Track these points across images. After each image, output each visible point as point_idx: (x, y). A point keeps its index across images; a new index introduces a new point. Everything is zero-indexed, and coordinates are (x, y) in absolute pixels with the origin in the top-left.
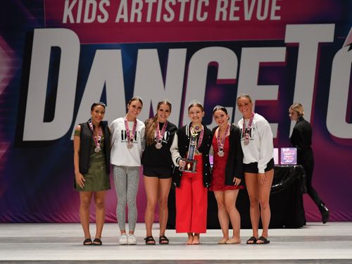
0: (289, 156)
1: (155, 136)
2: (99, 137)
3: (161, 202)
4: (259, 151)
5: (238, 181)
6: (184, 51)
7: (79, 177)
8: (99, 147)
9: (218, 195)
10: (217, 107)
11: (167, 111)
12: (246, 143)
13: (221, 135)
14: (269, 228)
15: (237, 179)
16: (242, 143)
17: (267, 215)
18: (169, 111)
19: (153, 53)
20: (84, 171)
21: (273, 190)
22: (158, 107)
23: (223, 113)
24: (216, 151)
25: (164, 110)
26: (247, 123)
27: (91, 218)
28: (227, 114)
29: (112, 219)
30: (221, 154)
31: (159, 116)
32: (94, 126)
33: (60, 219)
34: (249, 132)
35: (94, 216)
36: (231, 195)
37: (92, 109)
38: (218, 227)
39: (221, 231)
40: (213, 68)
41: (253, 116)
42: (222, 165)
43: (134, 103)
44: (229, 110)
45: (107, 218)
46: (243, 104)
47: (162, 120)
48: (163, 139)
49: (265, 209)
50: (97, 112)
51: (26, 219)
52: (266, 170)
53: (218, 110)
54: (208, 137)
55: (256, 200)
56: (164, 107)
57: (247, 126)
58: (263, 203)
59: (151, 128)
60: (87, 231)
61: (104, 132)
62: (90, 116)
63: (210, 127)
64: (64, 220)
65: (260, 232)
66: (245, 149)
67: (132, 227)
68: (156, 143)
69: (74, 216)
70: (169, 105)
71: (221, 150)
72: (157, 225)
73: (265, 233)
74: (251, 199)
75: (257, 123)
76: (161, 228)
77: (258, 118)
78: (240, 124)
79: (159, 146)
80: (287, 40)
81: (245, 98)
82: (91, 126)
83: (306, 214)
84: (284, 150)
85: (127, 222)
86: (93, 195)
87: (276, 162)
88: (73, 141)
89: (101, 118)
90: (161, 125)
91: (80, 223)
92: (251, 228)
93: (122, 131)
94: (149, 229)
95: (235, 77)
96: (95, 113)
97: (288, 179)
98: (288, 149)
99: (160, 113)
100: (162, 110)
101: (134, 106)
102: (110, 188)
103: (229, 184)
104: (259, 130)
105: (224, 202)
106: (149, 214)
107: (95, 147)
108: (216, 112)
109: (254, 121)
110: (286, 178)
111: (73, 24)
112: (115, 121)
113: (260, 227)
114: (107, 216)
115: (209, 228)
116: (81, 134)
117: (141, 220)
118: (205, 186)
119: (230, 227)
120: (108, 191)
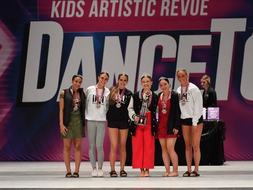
0: (214, 113)
1: (116, 98)
2: (77, 100)
3: (121, 146)
4: (193, 110)
5: (176, 131)
6: (138, 38)
7: (63, 128)
8: (76, 107)
9: (162, 141)
10: (162, 78)
11: (125, 81)
12: (183, 104)
13: (165, 98)
14: (200, 165)
15: (176, 130)
16: (180, 104)
17: (198, 156)
18: (127, 80)
19: (116, 39)
20: (66, 124)
21: (202, 138)
22: (119, 78)
23: (166, 82)
24: (160, 110)
25: (123, 80)
26: (184, 90)
27: (71, 158)
28: (169, 83)
29: (86, 159)
30: (164, 111)
31: (120, 84)
32: (74, 92)
33: (48, 158)
34: (186, 96)
35: (74, 156)
36: (171, 142)
37: (73, 79)
38: (162, 164)
39: (164, 167)
40: (159, 50)
41: (188, 85)
42: (165, 120)
43: (102, 76)
44: (171, 80)
45: (83, 158)
46: (181, 76)
47: (122, 87)
48: (122, 101)
49: (196, 151)
50: (76, 81)
51: (25, 158)
52: (198, 124)
53: (162, 80)
54: (155, 100)
55: (190, 145)
56: (123, 77)
57: (184, 92)
58: (195, 148)
59: (113, 93)
60: (68, 167)
61: (81, 96)
62: (71, 84)
63: (157, 93)
64: (52, 159)
65: (193, 168)
66: (182, 108)
67: (100, 164)
68: (116, 104)
69: (59, 157)
70: (126, 76)
71: (165, 109)
72: (119, 163)
73: (196, 168)
74: (187, 144)
75: (191, 90)
76: (121, 165)
77: (192, 86)
78: (179, 91)
79: (118, 106)
80: (212, 30)
81: (182, 72)
82: (72, 92)
83: (225, 154)
84: (210, 109)
85: (97, 161)
86: (73, 142)
87: (204, 118)
88: (59, 102)
89: (79, 86)
90: (121, 91)
91: (63, 161)
92: (186, 165)
93: (94, 96)
94: (113, 166)
95: (175, 57)
96: (75, 82)
97: (213, 129)
98: (213, 108)
99: (120, 82)
100: (121, 80)
101: (102, 78)
102: (85, 136)
103: (170, 134)
104: (193, 95)
105: (166, 147)
106: (112, 155)
107: (74, 107)
108: (161, 82)
109: (189, 88)
110: (211, 130)
111: (58, 18)
112: (88, 88)
113: (193, 164)
114: (83, 157)
115: (156, 165)
116: (64, 97)
117: (107, 159)
118: (153, 135)
119: (171, 164)
120: (83, 138)
